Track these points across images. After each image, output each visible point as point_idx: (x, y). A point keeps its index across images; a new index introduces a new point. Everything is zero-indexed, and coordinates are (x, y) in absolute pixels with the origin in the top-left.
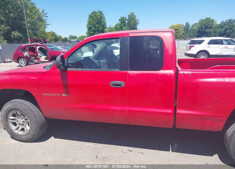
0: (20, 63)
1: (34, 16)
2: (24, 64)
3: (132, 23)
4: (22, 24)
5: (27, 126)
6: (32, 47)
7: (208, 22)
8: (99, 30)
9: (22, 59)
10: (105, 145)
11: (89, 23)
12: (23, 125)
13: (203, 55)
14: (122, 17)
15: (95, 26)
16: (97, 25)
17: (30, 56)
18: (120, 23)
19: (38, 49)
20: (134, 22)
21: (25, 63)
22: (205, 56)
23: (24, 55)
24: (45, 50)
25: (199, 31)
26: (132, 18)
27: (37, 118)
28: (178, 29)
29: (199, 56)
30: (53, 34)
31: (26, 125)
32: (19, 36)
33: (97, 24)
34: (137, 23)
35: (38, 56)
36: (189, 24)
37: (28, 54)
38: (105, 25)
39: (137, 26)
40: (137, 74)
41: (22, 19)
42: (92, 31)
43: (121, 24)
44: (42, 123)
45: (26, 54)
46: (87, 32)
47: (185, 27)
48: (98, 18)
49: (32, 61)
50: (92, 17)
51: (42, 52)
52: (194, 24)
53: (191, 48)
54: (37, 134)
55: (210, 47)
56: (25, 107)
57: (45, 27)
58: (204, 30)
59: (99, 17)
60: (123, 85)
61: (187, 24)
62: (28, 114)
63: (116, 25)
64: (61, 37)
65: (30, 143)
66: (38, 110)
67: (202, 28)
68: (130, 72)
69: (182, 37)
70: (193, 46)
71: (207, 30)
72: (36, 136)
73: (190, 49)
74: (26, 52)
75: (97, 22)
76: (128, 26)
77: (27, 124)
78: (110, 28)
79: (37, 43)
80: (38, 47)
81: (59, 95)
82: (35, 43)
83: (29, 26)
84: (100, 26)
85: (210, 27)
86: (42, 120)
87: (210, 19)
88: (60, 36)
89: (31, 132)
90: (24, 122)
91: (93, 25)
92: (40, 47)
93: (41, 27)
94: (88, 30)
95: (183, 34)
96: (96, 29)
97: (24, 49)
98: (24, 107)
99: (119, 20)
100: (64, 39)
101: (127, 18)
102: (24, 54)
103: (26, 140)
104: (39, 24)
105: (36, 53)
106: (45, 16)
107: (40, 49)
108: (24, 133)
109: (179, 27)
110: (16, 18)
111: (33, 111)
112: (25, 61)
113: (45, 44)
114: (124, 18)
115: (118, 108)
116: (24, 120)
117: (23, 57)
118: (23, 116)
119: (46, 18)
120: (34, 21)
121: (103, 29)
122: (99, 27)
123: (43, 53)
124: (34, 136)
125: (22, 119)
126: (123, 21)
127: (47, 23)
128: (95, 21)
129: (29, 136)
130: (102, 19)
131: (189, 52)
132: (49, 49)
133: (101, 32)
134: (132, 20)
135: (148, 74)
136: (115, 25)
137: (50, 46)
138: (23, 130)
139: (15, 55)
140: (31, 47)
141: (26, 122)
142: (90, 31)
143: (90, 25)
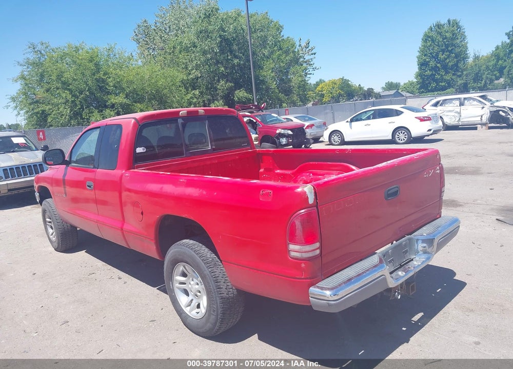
8: (447, 65)
11: (423, 52)
15: (436, 57)
16: (442, 55)
18: (508, 41)
27: (58, 222)
30: (344, 83)
33: (443, 51)
38: (465, 51)
42: (430, 70)
44: (64, 229)
46: (417, 72)
48: (446, 38)
50: (429, 37)
54: (60, 242)
59: (449, 35)
60: (92, 187)
63: (497, 48)
64: (361, 89)
75: (444, 47)
78: (476, 58)
81: (62, 195)
84: (449, 56)
86: (65, 225)
88: (359, 85)
91: (433, 56)
92: (248, 118)
94: (420, 69)
96: (438, 65)
99: (507, 34)
106: (312, 52)
111: (55, 214)
113: (258, 113)
119: (312, 56)
121: (458, 62)
122: (446, 59)
128: (438, 45)
129: (56, 244)
130: (458, 38)
132: (260, 122)
136: (494, 50)
142: (423, 70)
143: (425, 58)
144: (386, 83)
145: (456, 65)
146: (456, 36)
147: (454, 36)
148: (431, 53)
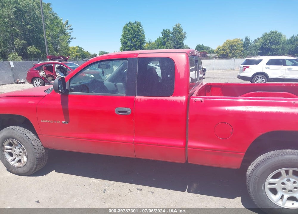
0: (35, 84)
1: (55, 28)
2: (39, 85)
3: (178, 37)
4: (40, 38)
5: (25, 157)
6: (50, 65)
7: (274, 36)
8: (136, 45)
9: (37, 80)
10: (112, 182)
11: (124, 36)
12: (20, 155)
13: (261, 78)
14: (165, 30)
15: (131, 40)
16: (134, 40)
17: (47, 76)
18: (162, 37)
19: (57, 68)
20: (181, 36)
21: (41, 84)
22: (263, 80)
23: (40, 75)
24: (65, 69)
25: (262, 48)
26: (178, 31)
27: (35, 148)
28: (235, 46)
29: (255, 80)
30: (80, 50)
31: (23, 156)
32: (36, 52)
33: (134, 38)
34: (184, 37)
35: (57, 77)
36: (249, 38)
37: (44, 74)
38: (144, 39)
39: (183, 40)
40: (144, 100)
41: (40, 31)
42: (128, 47)
43: (164, 39)
44: (41, 154)
45: (42, 73)
46: (121, 47)
47: (244, 43)
48: (135, 31)
49: (49, 83)
50: (127, 29)
51: (61, 71)
52: (258, 38)
53: (245, 69)
54: (35, 167)
55: (269, 68)
56: (22, 135)
57: (69, 42)
58: (269, 46)
59: (136, 29)
60: (129, 112)
61: (247, 39)
62: (25, 144)
63: (158, 39)
64: (89, 54)
65: (28, 177)
66: (37, 139)
67: (266, 44)
68: (138, 97)
69: (241, 55)
70: (248, 67)
71: (273, 47)
72: (34, 169)
73: (244, 71)
74: (42, 72)
75: (134, 36)
76: (172, 40)
77: (25, 155)
78: (150, 43)
79: (55, 61)
80: (57, 66)
81: (58, 122)
82: (53, 61)
83: (50, 40)
84: (137, 41)
85: (276, 42)
86: (41, 150)
87: (276, 32)
88: (88, 52)
89: (28, 164)
90: (21, 152)
92: (58, 65)
93: (63, 42)
94: (123, 45)
95: (242, 51)
96: (132, 45)
97: (40, 68)
98: (20, 135)
99: (161, 33)
100: (93, 55)
101: (172, 30)
102: (39, 73)
103: (23, 174)
104: (62, 37)
105: (54, 72)
106: (70, 28)
107: (59, 68)
108: (21, 164)
109: (237, 42)
110: (33, 31)
111: (31, 140)
112: (40, 82)
113: (65, 62)
114: (168, 30)
115: (124, 139)
116: (21, 150)
117: (38, 77)
118: (19, 146)
119: (71, 31)
120: (56, 34)
121: (141, 44)
122: (135, 42)
123: (63, 73)
124: (32, 168)
125: (19, 149)
126: (166, 34)
127: (72, 37)
128: (131, 34)
129: (26, 169)
130: (140, 32)
131: (243, 74)
132: (69, 68)
133: (138, 47)
134: (178, 33)
135: (156, 100)
136: (156, 40)
137: (71, 64)
138: (20, 161)
139: (29, 74)
140: (48, 66)
141: (24, 152)
142: (124, 46)
143: (125, 40)
144: (100, 52)
145: (140, 45)
146: (140, 31)
147: (139, 31)
148: (128, 38)
